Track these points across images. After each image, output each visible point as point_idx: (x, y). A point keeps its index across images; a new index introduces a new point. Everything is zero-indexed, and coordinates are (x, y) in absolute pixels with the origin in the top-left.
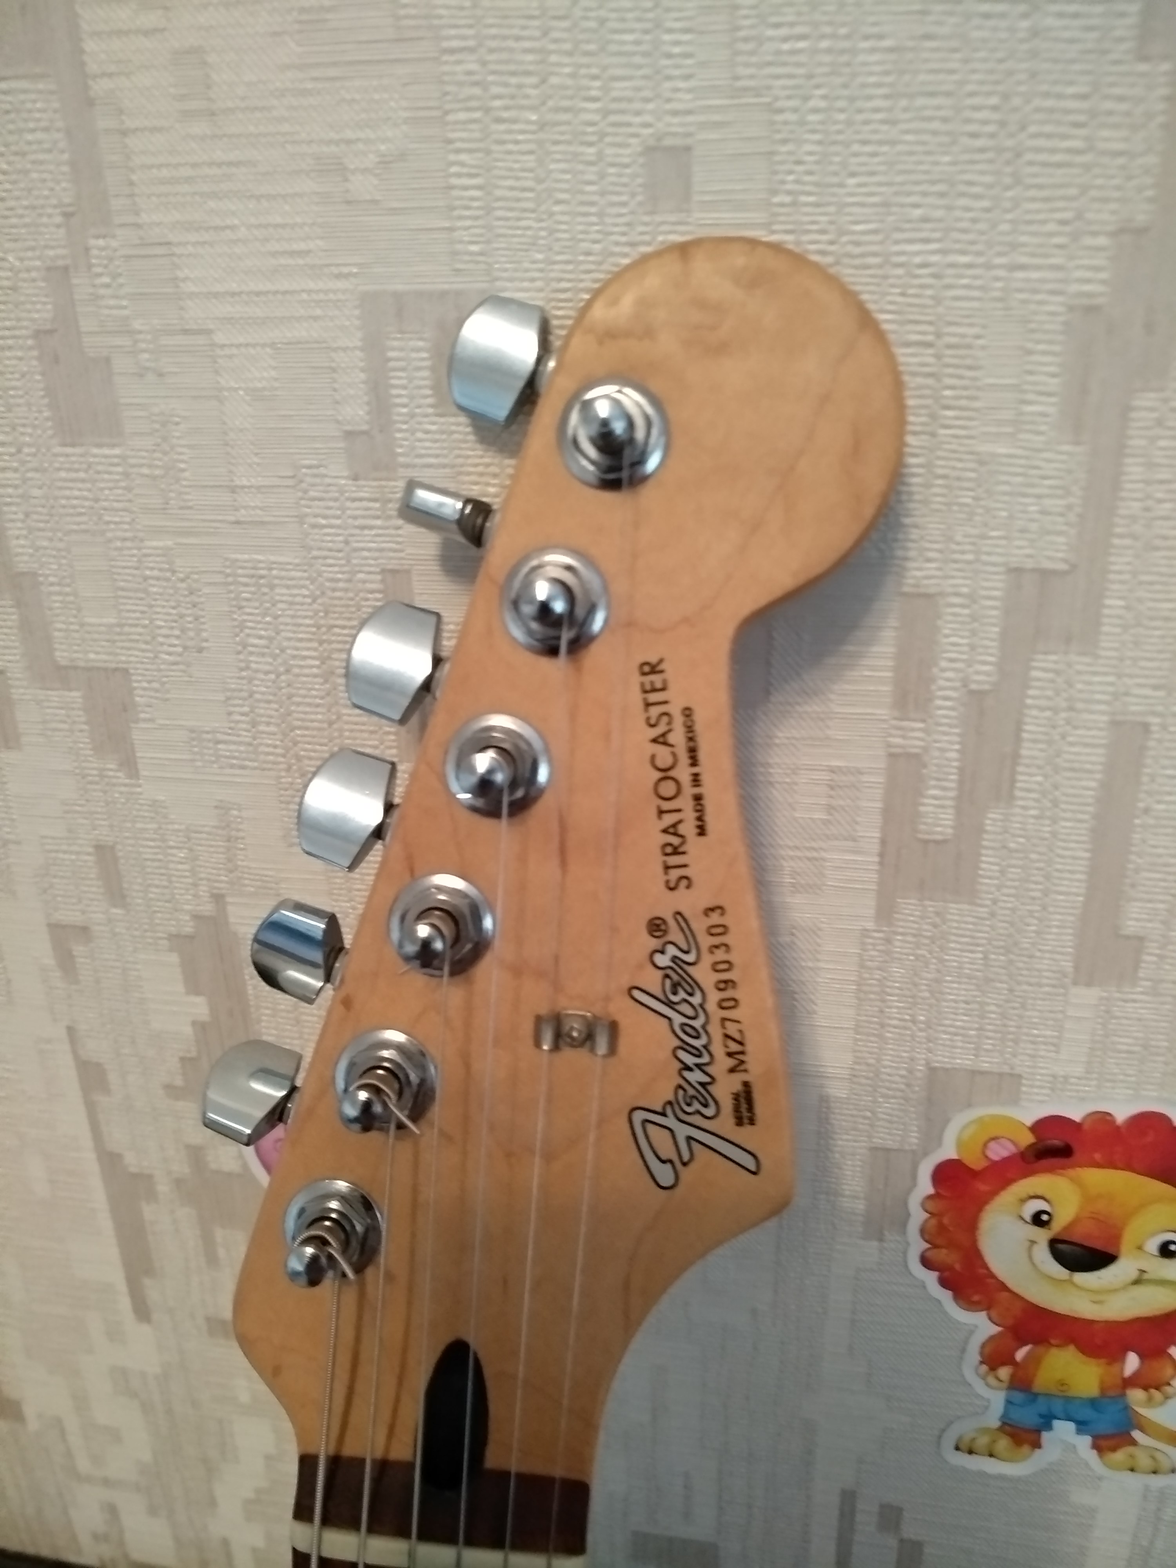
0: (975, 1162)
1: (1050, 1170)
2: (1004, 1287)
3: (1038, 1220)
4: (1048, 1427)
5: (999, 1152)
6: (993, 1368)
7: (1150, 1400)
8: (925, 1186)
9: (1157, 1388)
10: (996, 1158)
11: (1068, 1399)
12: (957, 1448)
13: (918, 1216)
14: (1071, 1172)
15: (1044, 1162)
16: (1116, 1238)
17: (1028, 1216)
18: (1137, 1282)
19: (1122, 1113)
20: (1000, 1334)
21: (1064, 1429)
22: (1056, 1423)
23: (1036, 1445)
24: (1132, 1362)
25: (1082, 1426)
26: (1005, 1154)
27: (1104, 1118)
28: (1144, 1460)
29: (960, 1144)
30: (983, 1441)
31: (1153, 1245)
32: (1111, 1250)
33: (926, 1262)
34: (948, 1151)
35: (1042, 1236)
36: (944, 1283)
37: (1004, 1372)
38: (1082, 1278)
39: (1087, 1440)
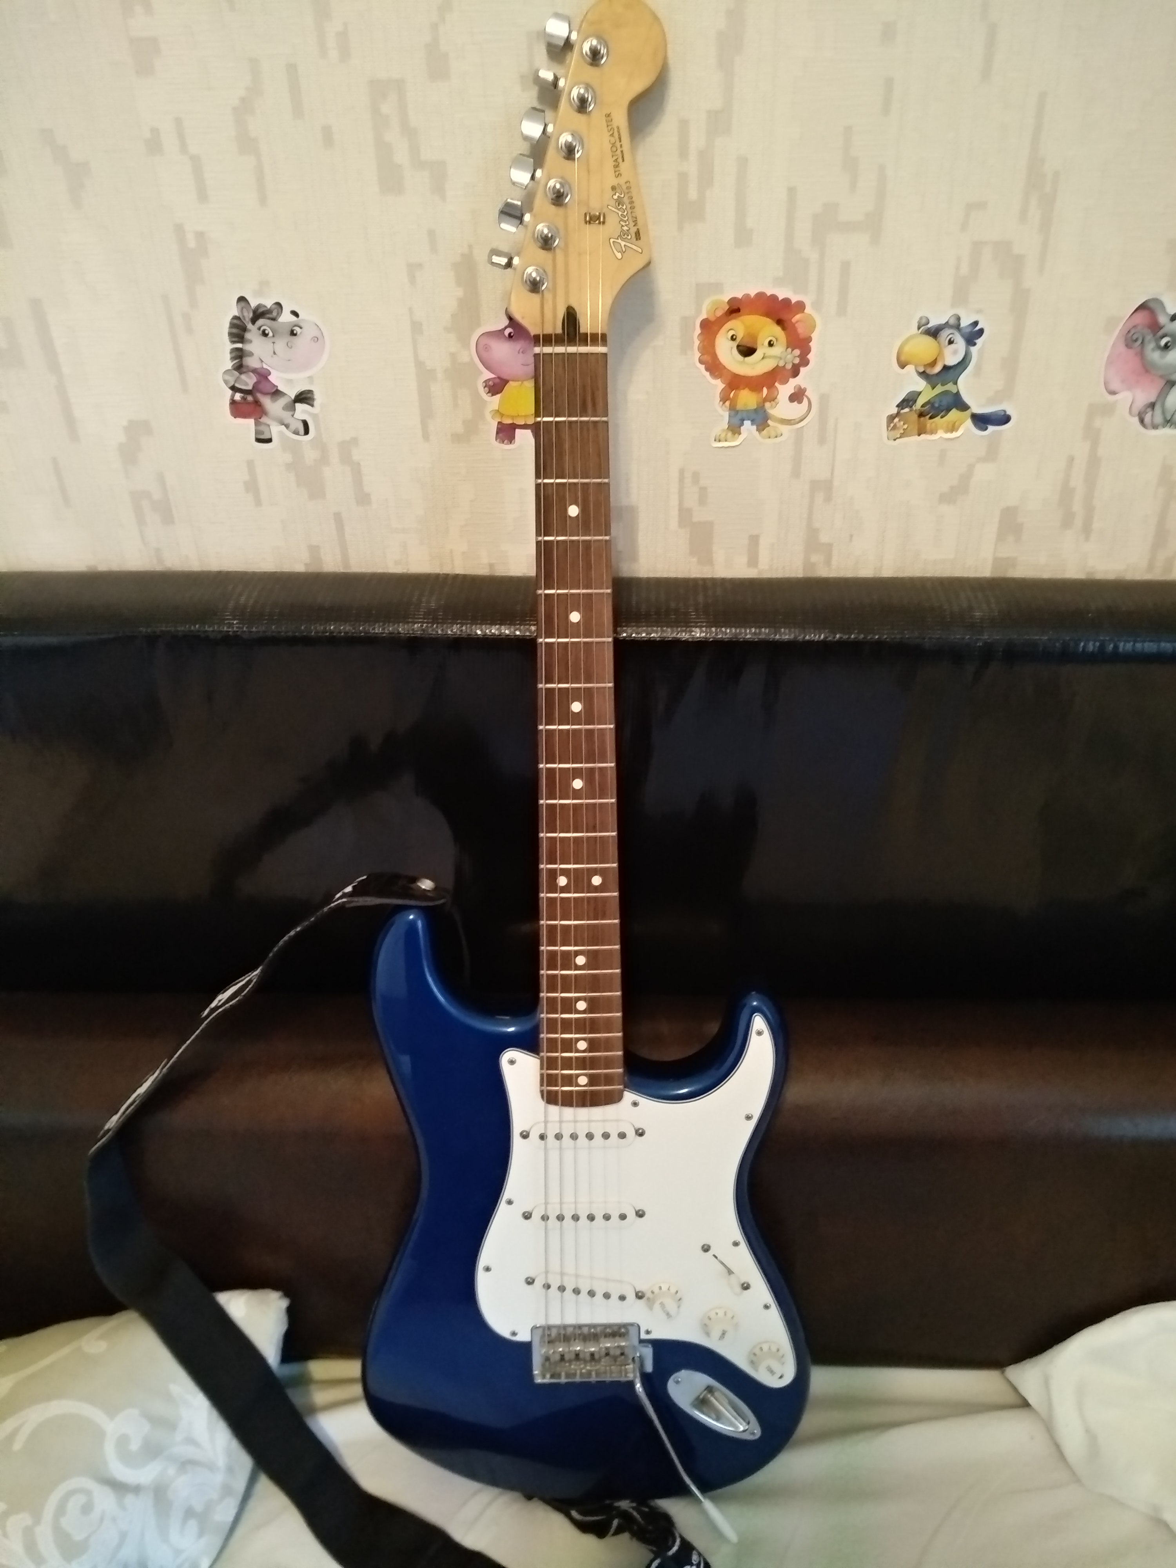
0: (712, 319)
1: (735, 318)
2: (725, 368)
3: (733, 338)
4: (742, 424)
5: (719, 313)
6: (724, 403)
7: (772, 407)
8: (698, 331)
9: (773, 401)
10: (718, 316)
11: (748, 411)
12: (715, 440)
13: (697, 343)
14: (742, 318)
15: (734, 315)
16: (756, 343)
17: (730, 337)
18: (763, 358)
19: (752, 294)
20: (725, 387)
21: (747, 423)
22: (745, 422)
23: (740, 434)
24: (765, 390)
25: (753, 422)
26: (721, 314)
27: (747, 296)
28: (773, 434)
29: (708, 312)
30: (723, 435)
31: (766, 343)
32: (755, 347)
33: (701, 362)
34: (704, 316)
35: (734, 344)
36: (707, 369)
37: (728, 403)
38: (748, 359)
39: (755, 427)
